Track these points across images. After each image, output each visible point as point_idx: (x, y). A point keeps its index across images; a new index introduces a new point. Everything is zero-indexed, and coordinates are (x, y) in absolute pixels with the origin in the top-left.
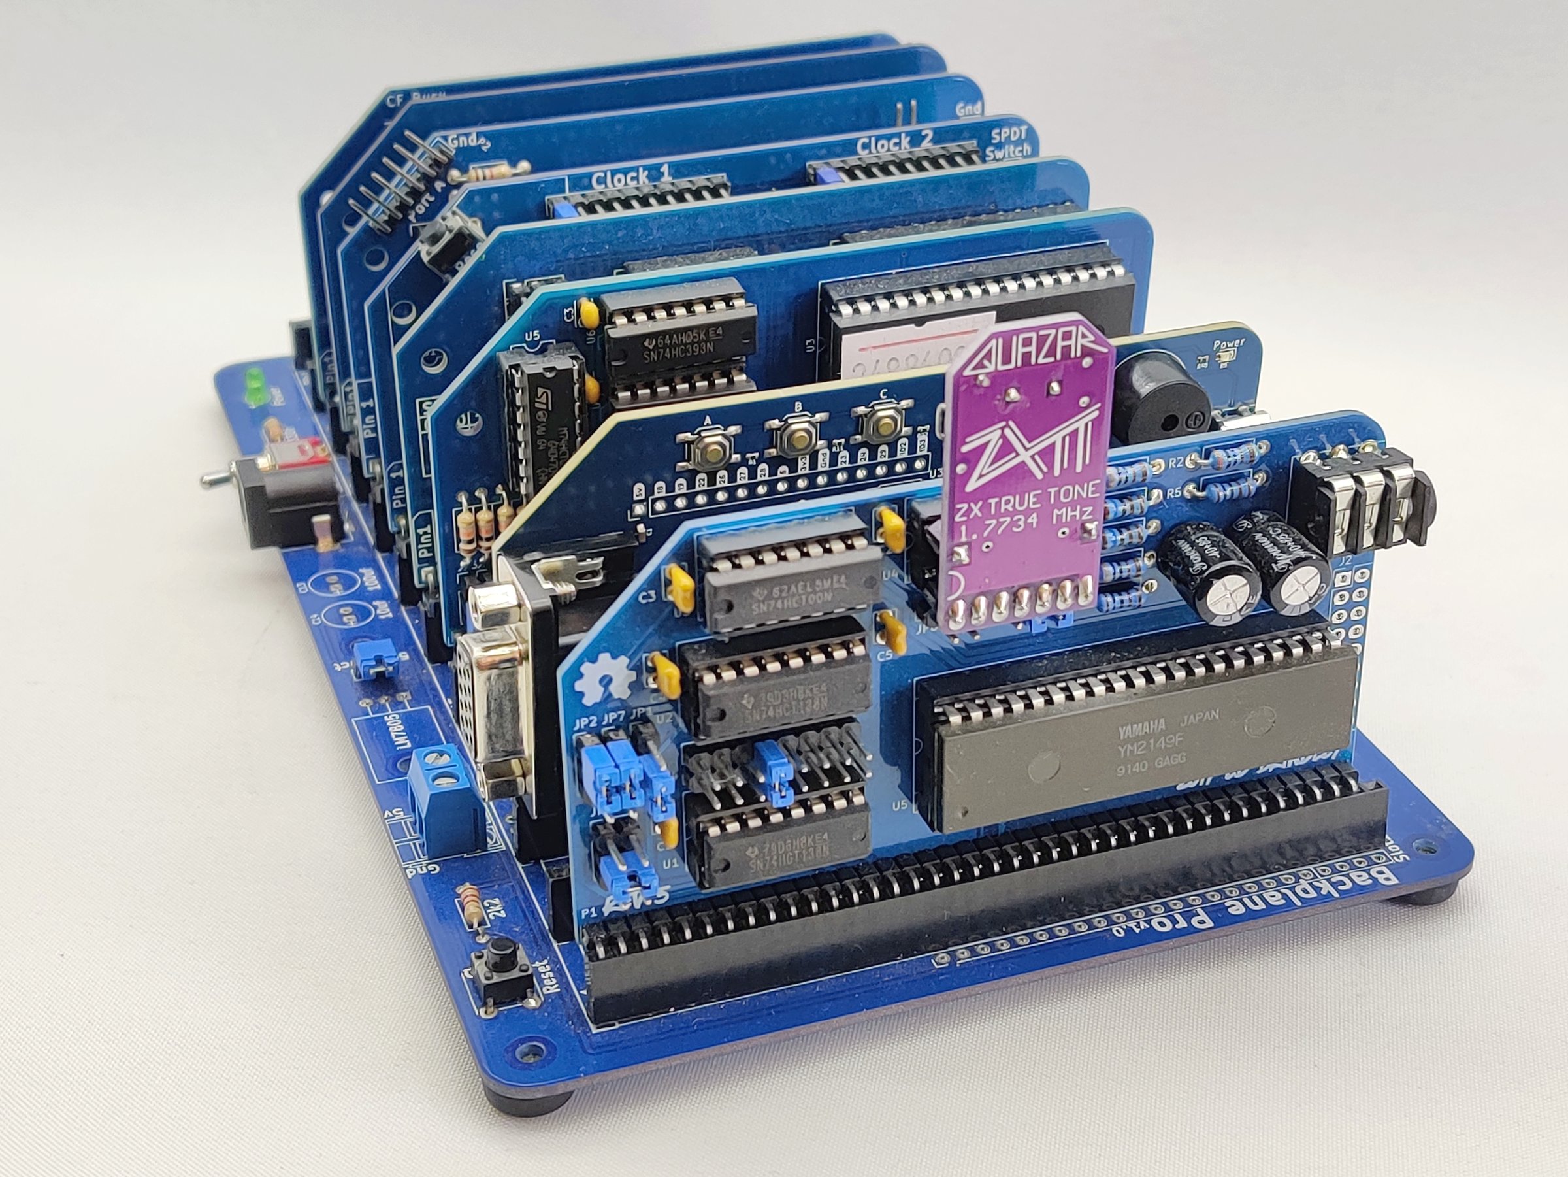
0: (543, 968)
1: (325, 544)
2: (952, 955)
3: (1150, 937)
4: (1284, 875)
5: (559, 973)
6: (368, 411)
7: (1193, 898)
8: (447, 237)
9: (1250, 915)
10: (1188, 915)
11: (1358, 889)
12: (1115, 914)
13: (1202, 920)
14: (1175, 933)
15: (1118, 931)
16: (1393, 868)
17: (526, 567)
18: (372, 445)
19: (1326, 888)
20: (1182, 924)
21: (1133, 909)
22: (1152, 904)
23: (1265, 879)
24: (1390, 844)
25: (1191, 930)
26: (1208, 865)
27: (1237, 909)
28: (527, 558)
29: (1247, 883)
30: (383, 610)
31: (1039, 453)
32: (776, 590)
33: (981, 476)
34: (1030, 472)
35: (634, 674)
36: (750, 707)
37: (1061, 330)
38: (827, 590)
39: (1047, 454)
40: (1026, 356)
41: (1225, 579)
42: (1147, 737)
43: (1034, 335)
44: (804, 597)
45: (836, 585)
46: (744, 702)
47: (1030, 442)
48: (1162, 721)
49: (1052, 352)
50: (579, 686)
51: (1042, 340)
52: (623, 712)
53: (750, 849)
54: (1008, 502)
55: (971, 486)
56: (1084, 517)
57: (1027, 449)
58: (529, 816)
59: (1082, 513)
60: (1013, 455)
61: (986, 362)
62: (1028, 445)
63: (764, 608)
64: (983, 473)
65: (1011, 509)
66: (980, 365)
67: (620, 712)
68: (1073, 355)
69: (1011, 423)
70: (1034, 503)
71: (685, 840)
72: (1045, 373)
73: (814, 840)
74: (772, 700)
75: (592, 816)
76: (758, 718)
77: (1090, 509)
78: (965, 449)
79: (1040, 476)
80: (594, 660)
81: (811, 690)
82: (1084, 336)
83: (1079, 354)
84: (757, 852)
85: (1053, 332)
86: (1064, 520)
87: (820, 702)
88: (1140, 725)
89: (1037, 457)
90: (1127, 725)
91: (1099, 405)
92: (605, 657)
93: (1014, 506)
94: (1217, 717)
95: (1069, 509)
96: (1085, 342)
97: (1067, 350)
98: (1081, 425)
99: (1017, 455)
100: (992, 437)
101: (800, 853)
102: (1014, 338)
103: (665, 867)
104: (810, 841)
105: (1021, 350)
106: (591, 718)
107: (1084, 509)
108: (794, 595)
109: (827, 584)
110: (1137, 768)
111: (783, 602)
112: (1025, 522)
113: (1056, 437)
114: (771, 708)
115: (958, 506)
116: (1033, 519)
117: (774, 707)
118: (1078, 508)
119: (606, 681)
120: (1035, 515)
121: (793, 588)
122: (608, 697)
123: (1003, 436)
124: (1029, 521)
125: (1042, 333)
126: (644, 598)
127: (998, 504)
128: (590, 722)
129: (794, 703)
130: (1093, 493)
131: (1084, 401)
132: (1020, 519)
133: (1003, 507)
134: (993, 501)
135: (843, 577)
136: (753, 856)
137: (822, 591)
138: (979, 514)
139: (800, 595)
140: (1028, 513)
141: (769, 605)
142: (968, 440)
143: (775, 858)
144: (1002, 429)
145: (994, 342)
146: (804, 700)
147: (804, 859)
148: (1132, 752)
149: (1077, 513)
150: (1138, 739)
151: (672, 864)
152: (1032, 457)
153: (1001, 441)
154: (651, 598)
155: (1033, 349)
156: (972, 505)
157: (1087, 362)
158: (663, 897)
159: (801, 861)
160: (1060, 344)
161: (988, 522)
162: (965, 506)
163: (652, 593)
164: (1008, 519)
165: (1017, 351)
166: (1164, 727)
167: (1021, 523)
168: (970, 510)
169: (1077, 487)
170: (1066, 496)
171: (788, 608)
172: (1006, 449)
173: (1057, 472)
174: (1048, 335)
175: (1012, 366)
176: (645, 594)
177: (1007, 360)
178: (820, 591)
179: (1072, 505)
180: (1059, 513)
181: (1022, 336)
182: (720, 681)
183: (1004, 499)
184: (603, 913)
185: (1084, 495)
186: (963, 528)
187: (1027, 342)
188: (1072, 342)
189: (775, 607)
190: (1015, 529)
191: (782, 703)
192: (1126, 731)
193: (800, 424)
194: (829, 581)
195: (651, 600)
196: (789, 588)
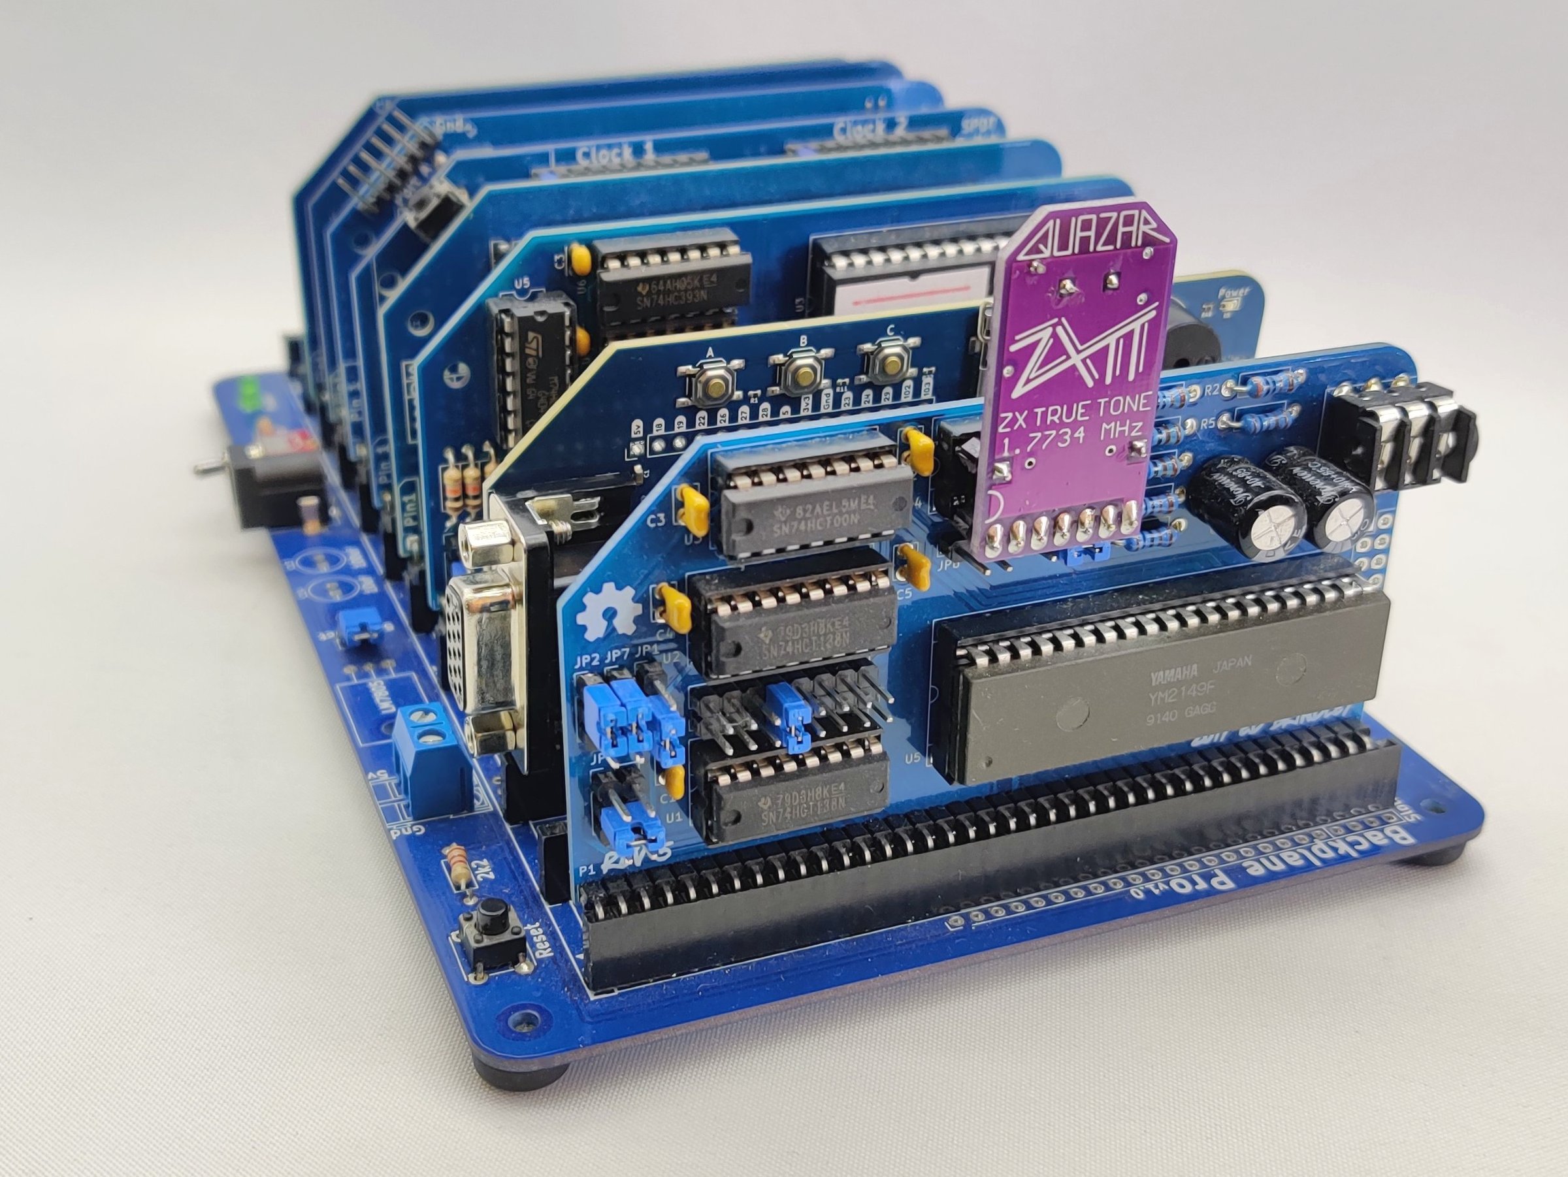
0: (535, 931)
1: (312, 527)
2: (966, 917)
3: (1170, 899)
4: (1299, 836)
5: (552, 937)
6: (354, 394)
7: (1209, 859)
8: (434, 203)
9: (1272, 876)
10: (1208, 877)
11: (1375, 849)
12: (1131, 875)
13: (1222, 882)
14: (1195, 896)
15: (1137, 893)
16: (1409, 828)
17: (518, 507)
18: (358, 429)
19: (1343, 848)
20: (1202, 885)
21: (1150, 870)
22: (1169, 866)
23: (1280, 840)
24: (1399, 803)
25: (1211, 892)
26: (1219, 825)
27: (1256, 870)
28: (520, 495)
29: (1262, 845)
30: (368, 585)
31: (1090, 357)
32: (799, 510)
33: (1028, 381)
34: (1080, 377)
35: (640, 606)
36: (767, 642)
37: (1124, 213)
38: (854, 512)
39: (1099, 359)
40: (1085, 241)
41: (1271, 509)
42: (1179, 684)
43: (1094, 217)
44: (828, 519)
45: (863, 507)
46: (762, 636)
47: (1082, 345)
48: (1195, 666)
49: (1111, 240)
50: (581, 619)
51: (1102, 223)
52: (627, 650)
53: (763, 800)
54: (1054, 413)
55: (1018, 391)
56: (1133, 434)
57: (1078, 352)
58: (519, 772)
59: (1131, 429)
60: (1064, 357)
61: (1041, 247)
62: (1080, 348)
63: (786, 529)
64: (1031, 377)
65: (1057, 421)
66: (1035, 250)
67: (623, 650)
68: (1133, 244)
69: (1064, 320)
70: (1083, 415)
71: (690, 791)
72: (1105, 260)
73: (830, 791)
74: (790, 634)
75: (593, 764)
76: (776, 654)
77: (1140, 424)
78: (1014, 348)
79: (1090, 383)
80: (598, 591)
81: (833, 624)
82: (1147, 222)
83: (1139, 243)
84: (769, 803)
85: (1114, 215)
86: (1112, 436)
87: (842, 637)
88: (1173, 671)
89: (1088, 361)
90: (1159, 671)
91: (1157, 304)
92: (609, 587)
93: (1060, 418)
94: (1250, 664)
95: (1118, 423)
96: (1143, 228)
97: (1127, 236)
98: (1136, 326)
99: (1069, 357)
100: (1042, 335)
101: (815, 805)
102: (1074, 220)
103: (668, 821)
104: (825, 792)
105: (1080, 234)
106: (593, 655)
107: (1134, 424)
108: (818, 517)
109: (854, 505)
110: (1167, 717)
111: (806, 525)
112: (1072, 437)
113: (1110, 339)
114: (790, 644)
115: (1003, 415)
116: (1080, 433)
117: (793, 642)
118: (1128, 422)
119: (610, 614)
120: (1082, 429)
121: (818, 509)
122: (611, 631)
123: (1054, 335)
124: (1076, 435)
125: (1103, 215)
126: (652, 521)
127: (1044, 414)
128: (592, 659)
129: (814, 638)
130: (1145, 405)
131: (1142, 298)
132: (1066, 433)
133: (1049, 418)
134: (1039, 411)
135: (872, 497)
136: (765, 807)
137: (848, 513)
138: (1024, 426)
139: (825, 516)
140: (1075, 426)
141: (791, 527)
142: (1017, 338)
143: (789, 810)
144: (1054, 326)
145: (1051, 223)
146: (825, 635)
147: (819, 813)
148: (1163, 699)
149: (1126, 428)
150: (1169, 685)
151: (676, 818)
152: (1084, 361)
153: (1052, 340)
154: (661, 521)
155: (1092, 234)
156: (1017, 414)
157: (1148, 252)
158: (665, 854)
159: (815, 812)
160: (1121, 229)
161: (1032, 435)
162: (1010, 415)
163: (662, 516)
164: (1054, 432)
165: (1076, 234)
166: (1196, 673)
167: (1067, 437)
168: (1014, 420)
169: (1128, 398)
170: (1116, 408)
171: (812, 532)
172: (1057, 350)
173: (1108, 380)
174: (1110, 218)
175: (1069, 252)
176: (653, 516)
177: (1063, 246)
178: (847, 512)
179: (1122, 419)
180: (1108, 427)
181: (1081, 218)
182: (736, 613)
183: (1051, 409)
184: (602, 871)
185: (1135, 409)
186: (1006, 441)
187: (1086, 226)
188: (1133, 228)
189: (798, 529)
190: (1060, 445)
191: (802, 638)
192: (1158, 677)
193: (805, 360)
194: (856, 502)
195: (659, 524)
196: (814, 508)
